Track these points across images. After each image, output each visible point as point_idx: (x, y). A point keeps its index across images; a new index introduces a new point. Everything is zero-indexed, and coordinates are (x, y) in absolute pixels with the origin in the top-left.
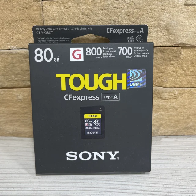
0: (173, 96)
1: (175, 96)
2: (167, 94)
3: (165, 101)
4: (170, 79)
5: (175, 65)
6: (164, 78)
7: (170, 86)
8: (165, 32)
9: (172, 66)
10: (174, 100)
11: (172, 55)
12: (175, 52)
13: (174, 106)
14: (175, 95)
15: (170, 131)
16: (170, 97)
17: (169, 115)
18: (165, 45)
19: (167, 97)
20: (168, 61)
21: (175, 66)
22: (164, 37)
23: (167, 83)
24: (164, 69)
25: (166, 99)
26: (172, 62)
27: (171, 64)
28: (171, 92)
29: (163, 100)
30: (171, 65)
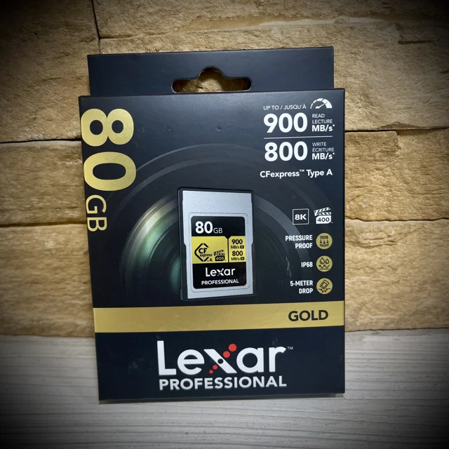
0: (386, 239)
1: (390, 239)
2: (372, 234)
3: (368, 250)
4: (377, 203)
5: (386, 171)
6: (365, 200)
7: (379, 218)
8: (361, 100)
9: (380, 172)
10: (388, 249)
11: (379, 149)
12: (384, 143)
13: (388, 263)
14: (389, 236)
15: (382, 319)
16: (378, 242)
17: (379, 282)
18: (362, 128)
19: (372, 241)
20: (370, 162)
21: (386, 173)
22: (360, 110)
23: (371, 211)
24: (362, 179)
25: (369, 247)
26: (379, 165)
27: (377, 169)
28: (381, 231)
29: (364, 250)
30: (377, 172)
